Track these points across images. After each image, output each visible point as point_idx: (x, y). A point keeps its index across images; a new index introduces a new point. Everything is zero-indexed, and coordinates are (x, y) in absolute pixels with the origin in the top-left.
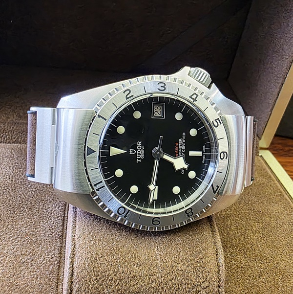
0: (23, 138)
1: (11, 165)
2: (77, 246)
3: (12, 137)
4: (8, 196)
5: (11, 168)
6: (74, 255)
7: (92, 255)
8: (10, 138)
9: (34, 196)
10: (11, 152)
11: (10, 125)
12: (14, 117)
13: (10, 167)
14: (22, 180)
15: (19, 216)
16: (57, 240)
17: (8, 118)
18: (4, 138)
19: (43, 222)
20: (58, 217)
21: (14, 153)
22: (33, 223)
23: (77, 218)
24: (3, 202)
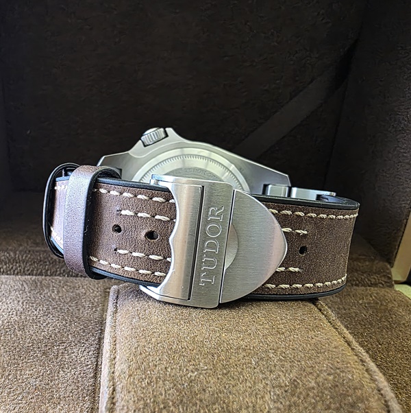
0: (39, 271)
1: (20, 299)
2: (118, 389)
3: (24, 269)
4: (13, 336)
5: (20, 303)
6: (114, 404)
7: (146, 405)
8: (22, 270)
9: (51, 336)
10: (22, 285)
11: (23, 253)
12: (28, 245)
13: (19, 301)
14: (35, 317)
15: (27, 363)
16: (85, 397)
17: (21, 245)
18: (14, 271)
19: (64, 371)
20: (88, 365)
21: (25, 286)
22: (48, 372)
23: (118, 345)
24: (4, 344)
